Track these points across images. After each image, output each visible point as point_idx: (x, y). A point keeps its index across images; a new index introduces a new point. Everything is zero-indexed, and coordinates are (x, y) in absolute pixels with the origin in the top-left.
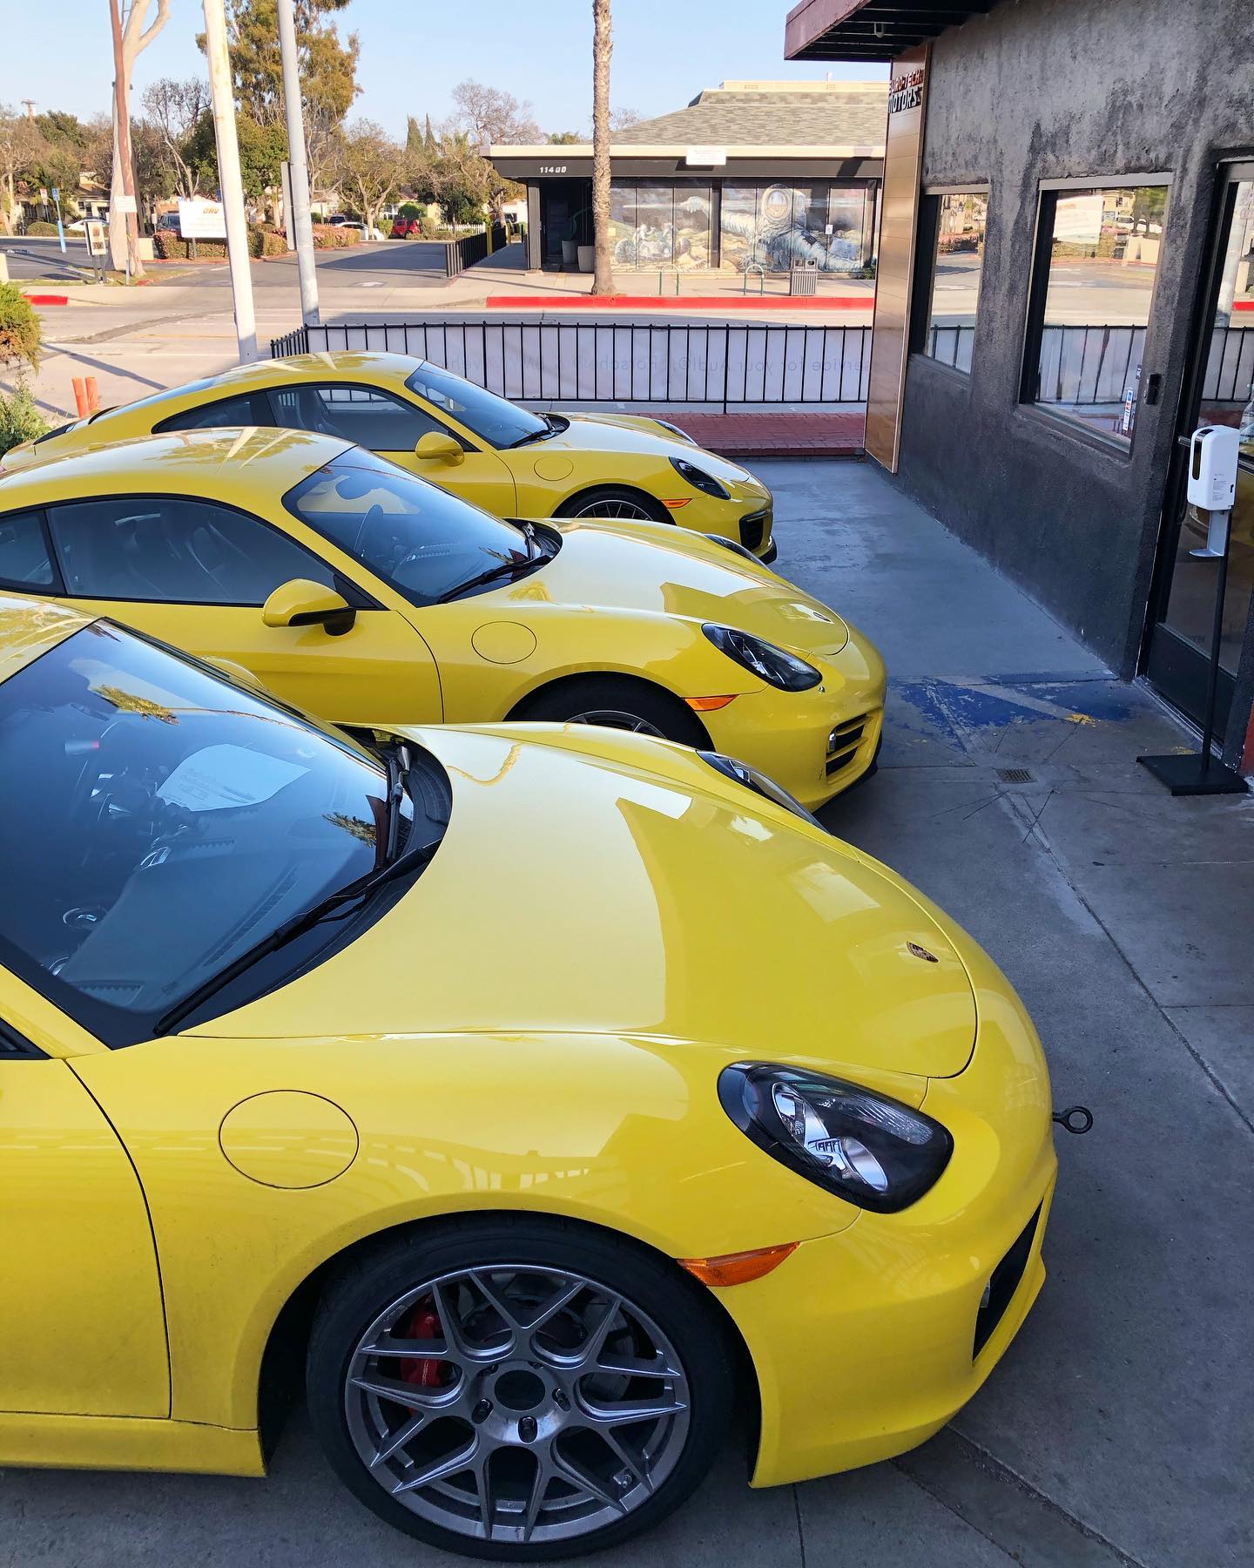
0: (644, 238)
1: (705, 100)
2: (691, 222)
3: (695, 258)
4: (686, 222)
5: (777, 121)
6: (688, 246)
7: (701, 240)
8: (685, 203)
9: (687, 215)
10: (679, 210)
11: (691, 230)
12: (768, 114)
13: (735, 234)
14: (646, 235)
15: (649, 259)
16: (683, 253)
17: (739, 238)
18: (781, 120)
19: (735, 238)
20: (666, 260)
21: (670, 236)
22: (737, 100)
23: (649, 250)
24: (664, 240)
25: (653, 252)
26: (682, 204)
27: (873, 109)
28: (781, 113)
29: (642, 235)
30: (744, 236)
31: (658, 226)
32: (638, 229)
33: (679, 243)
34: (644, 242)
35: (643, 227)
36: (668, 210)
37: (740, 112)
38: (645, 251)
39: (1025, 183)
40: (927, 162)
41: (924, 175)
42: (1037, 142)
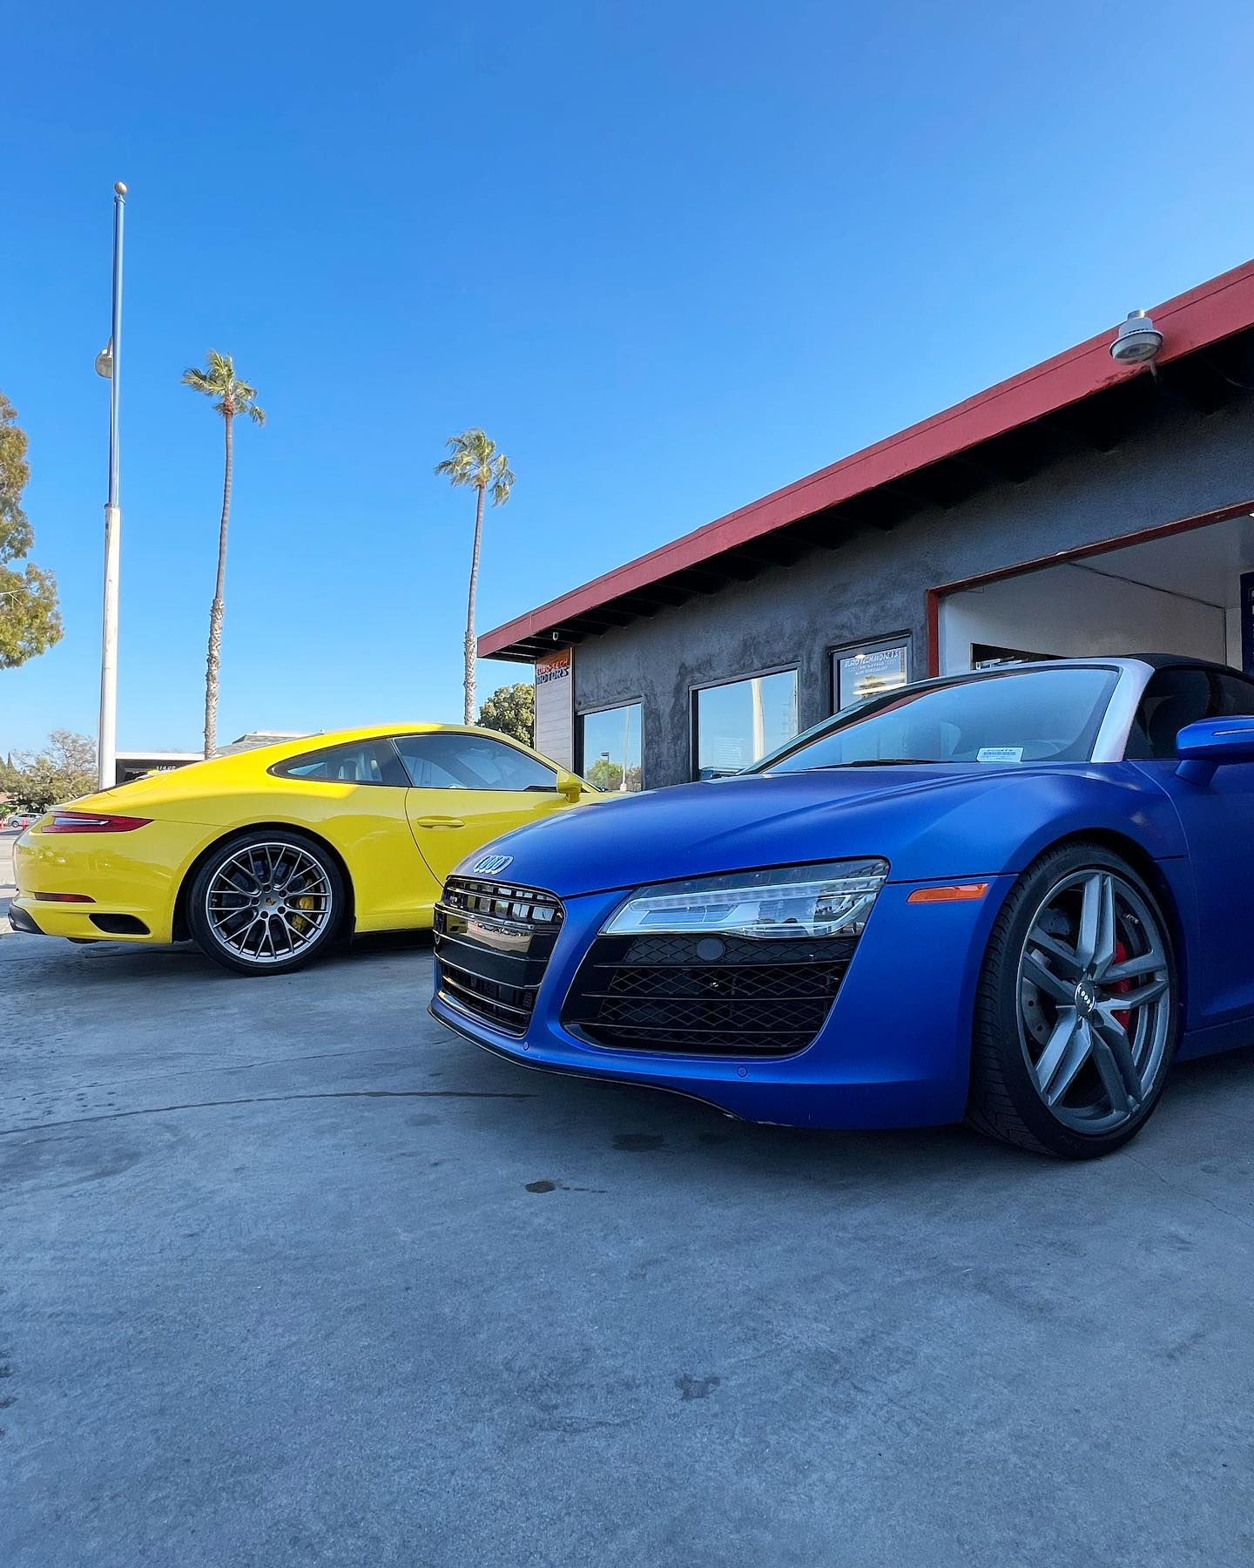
39: (678, 690)
40: (579, 699)
41: (577, 705)
42: (684, 671)
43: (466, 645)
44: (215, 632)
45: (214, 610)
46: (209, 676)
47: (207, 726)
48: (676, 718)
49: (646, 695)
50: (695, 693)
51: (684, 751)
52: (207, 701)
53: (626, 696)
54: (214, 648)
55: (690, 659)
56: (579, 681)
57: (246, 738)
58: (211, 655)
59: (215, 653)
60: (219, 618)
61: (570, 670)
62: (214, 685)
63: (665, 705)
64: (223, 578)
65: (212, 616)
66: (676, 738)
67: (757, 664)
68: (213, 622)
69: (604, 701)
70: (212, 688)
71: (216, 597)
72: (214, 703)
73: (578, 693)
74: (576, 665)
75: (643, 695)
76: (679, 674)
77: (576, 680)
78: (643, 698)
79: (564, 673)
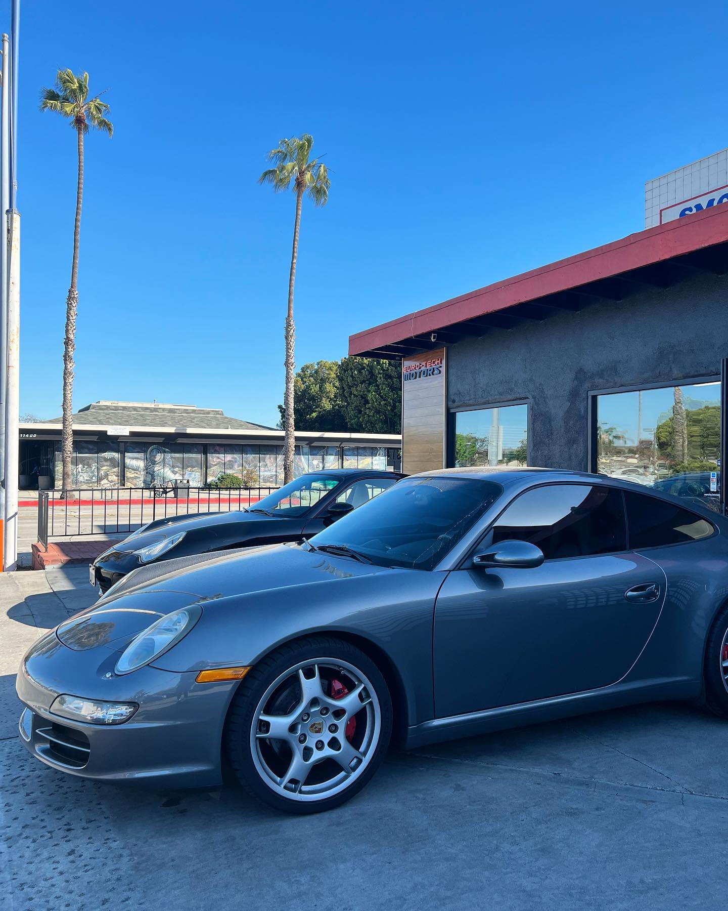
0: (80, 471)
1: (93, 408)
2: (108, 463)
3: (111, 482)
4: (105, 463)
5: (133, 419)
6: (106, 476)
7: (114, 472)
8: (104, 454)
9: (106, 460)
10: (102, 457)
11: (108, 468)
12: (129, 416)
13: (133, 469)
14: (82, 470)
15: (84, 482)
16: (104, 479)
17: (136, 471)
18: (135, 419)
19: (133, 472)
20: (94, 482)
21: (96, 470)
22: (111, 409)
23: (84, 478)
24: (92, 472)
25: (86, 478)
26: (103, 454)
27: (182, 416)
28: (135, 416)
29: (80, 470)
30: (138, 470)
31: (89, 466)
32: (77, 467)
33: (101, 474)
34: (81, 474)
35: (80, 466)
36: (95, 457)
37: (112, 415)
38: (82, 478)
39: (574, 395)
40: (452, 397)
41: (450, 403)
42: (581, 375)
43: (287, 330)
44: (71, 318)
45: (70, 298)
46: (66, 357)
47: (65, 401)
48: (571, 422)
49: (534, 397)
50: (594, 399)
51: (582, 454)
52: (65, 379)
53: (510, 397)
54: (70, 332)
55: (589, 363)
56: (453, 379)
57: (91, 407)
58: (68, 338)
59: (72, 337)
60: (74, 305)
61: (443, 370)
62: (71, 365)
63: (558, 408)
64: (77, 270)
65: (68, 304)
66: (571, 442)
67: (676, 372)
68: (69, 309)
69: (483, 400)
70: (69, 367)
71: (72, 287)
72: (70, 381)
73: (451, 391)
74: (450, 364)
75: (530, 397)
76: (576, 378)
77: (450, 379)
78: (531, 400)
79: (436, 372)
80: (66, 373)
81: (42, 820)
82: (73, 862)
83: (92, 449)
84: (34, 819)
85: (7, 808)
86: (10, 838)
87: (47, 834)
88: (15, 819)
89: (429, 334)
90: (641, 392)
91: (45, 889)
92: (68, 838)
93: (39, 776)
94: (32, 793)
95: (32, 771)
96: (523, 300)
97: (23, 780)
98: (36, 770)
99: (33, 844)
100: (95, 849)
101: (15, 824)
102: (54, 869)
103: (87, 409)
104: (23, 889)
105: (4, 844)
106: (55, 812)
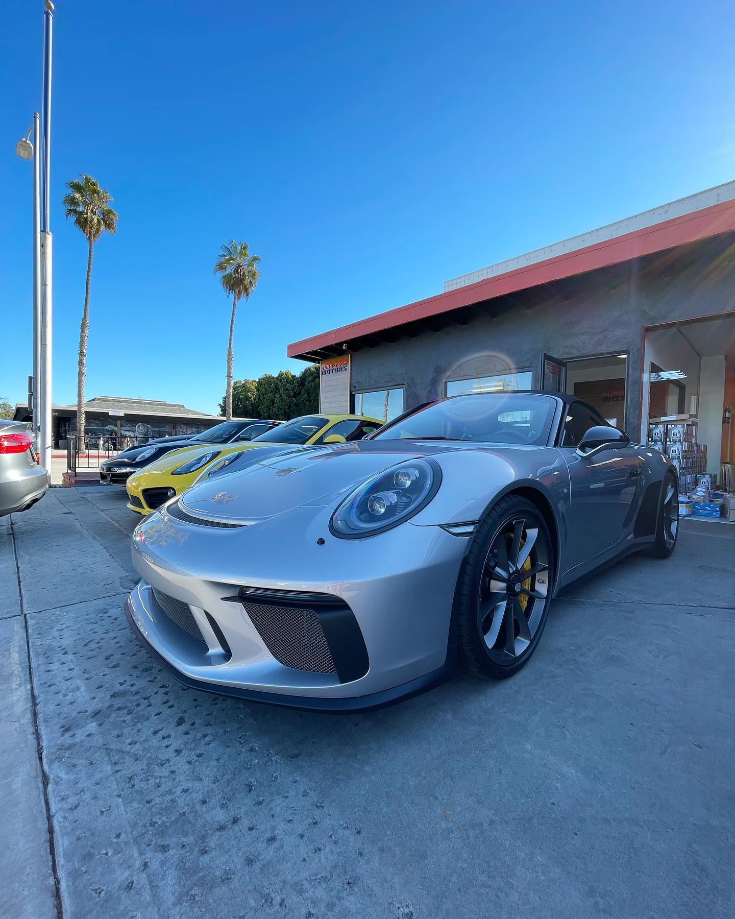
5: (126, 406)
8: (106, 427)
10: (105, 429)
12: (122, 405)
22: (110, 401)
27: (158, 407)
31: (96, 434)
36: (100, 429)
37: (111, 404)
39: (434, 381)
40: (354, 385)
41: (352, 388)
42: (439, 370)
44: (84, 339)
45: (83, 326)
46: (81, 363)
49: (408, 384)
50: (446, 384)
53: (392, 384)
54: (83, 348)
55: (444, 363)
56: (354, 375)
57: (97, 399)
58: (81, 351)
59: (84, 351)
60: (86, 330)
61: (349, 368)
62: (83, 369)
64: (88, 307)
65: (82, 328)
68: (83, 332)
69: (375, 386)
71: (85, 318)
72: (83, 379)
73: (353, 382)
74: (352, 365)
75: (405, 384)
76: (435, 372)
77: (352, 374)
78: (406, 386)
79: (343, 369)
80: (81, 374)
81: (132, 685)
82: (187, 733)
83: (98, 424)
84: (121, 684)
85: (87, 676)
86: (99, 712)
87: (142, 701)
88: (99, 688)
89: (341, 344)
90: (481, 379)
91: (164, 780)
92: (169, 704)
93: (115, 638)
94: (112, 655)
95: (105, 633)
96: (410, 320)
97: (98, 643)
98: (109, 632)
99: (129, 717)
100: (208, 713)
101: (100, 694)
102: (167, 747)
103: (93, 400)
104: (133, 786)
105: (93, 722)
106: (144, 673)
